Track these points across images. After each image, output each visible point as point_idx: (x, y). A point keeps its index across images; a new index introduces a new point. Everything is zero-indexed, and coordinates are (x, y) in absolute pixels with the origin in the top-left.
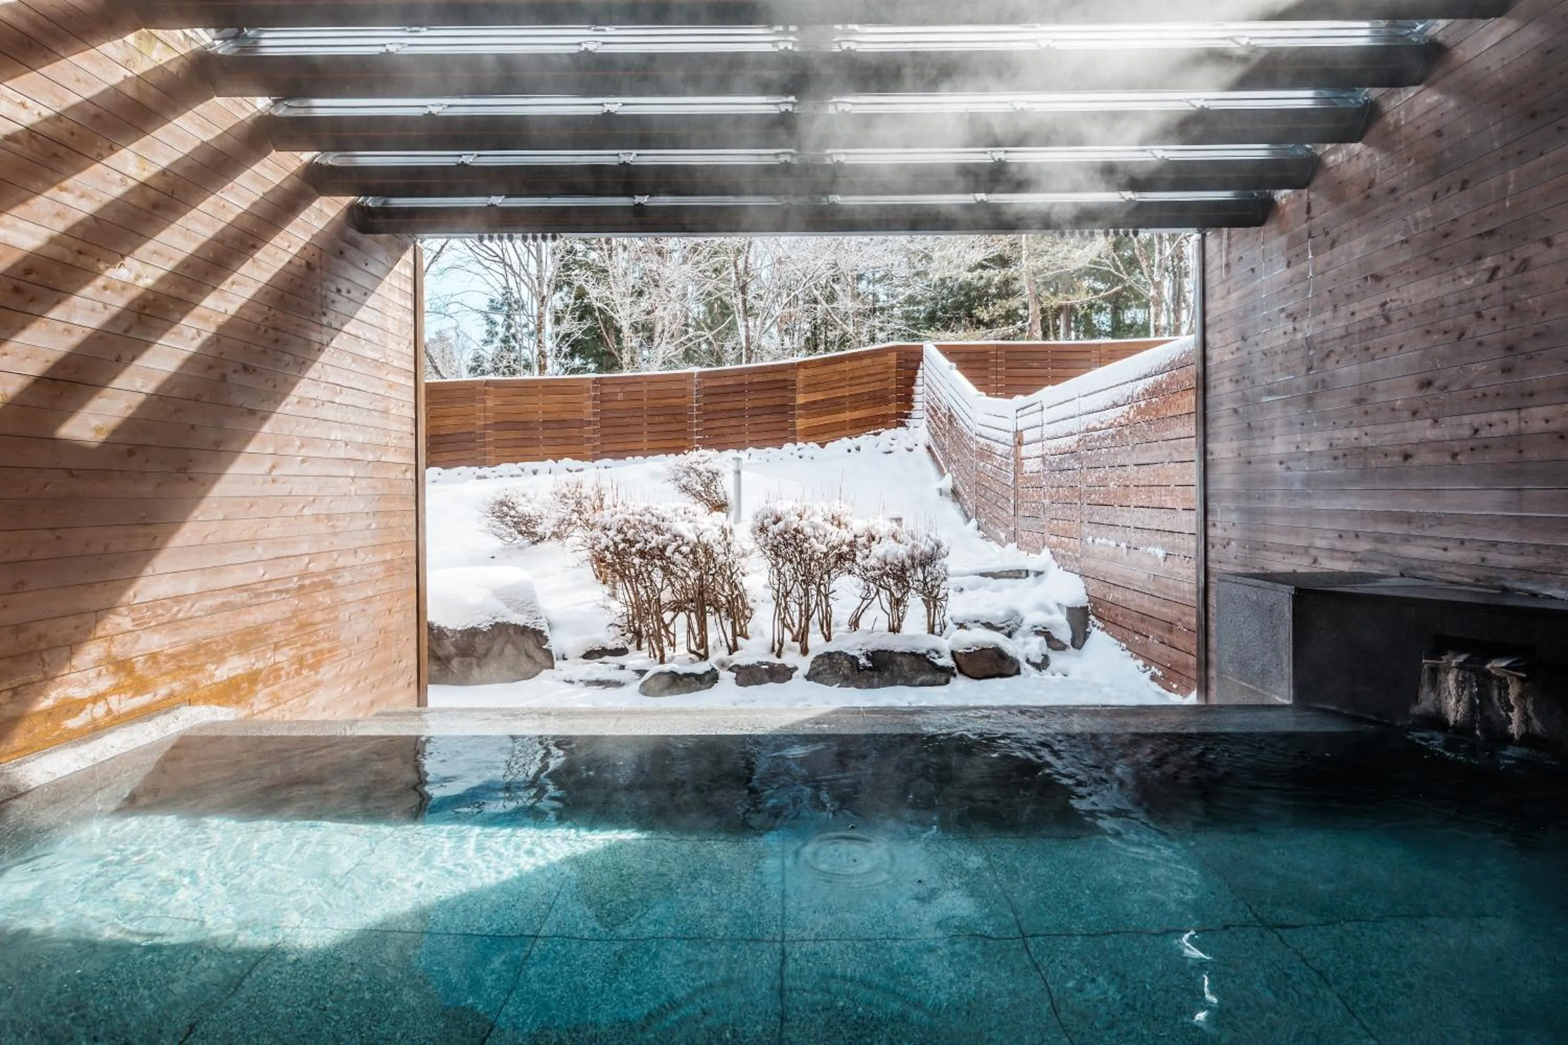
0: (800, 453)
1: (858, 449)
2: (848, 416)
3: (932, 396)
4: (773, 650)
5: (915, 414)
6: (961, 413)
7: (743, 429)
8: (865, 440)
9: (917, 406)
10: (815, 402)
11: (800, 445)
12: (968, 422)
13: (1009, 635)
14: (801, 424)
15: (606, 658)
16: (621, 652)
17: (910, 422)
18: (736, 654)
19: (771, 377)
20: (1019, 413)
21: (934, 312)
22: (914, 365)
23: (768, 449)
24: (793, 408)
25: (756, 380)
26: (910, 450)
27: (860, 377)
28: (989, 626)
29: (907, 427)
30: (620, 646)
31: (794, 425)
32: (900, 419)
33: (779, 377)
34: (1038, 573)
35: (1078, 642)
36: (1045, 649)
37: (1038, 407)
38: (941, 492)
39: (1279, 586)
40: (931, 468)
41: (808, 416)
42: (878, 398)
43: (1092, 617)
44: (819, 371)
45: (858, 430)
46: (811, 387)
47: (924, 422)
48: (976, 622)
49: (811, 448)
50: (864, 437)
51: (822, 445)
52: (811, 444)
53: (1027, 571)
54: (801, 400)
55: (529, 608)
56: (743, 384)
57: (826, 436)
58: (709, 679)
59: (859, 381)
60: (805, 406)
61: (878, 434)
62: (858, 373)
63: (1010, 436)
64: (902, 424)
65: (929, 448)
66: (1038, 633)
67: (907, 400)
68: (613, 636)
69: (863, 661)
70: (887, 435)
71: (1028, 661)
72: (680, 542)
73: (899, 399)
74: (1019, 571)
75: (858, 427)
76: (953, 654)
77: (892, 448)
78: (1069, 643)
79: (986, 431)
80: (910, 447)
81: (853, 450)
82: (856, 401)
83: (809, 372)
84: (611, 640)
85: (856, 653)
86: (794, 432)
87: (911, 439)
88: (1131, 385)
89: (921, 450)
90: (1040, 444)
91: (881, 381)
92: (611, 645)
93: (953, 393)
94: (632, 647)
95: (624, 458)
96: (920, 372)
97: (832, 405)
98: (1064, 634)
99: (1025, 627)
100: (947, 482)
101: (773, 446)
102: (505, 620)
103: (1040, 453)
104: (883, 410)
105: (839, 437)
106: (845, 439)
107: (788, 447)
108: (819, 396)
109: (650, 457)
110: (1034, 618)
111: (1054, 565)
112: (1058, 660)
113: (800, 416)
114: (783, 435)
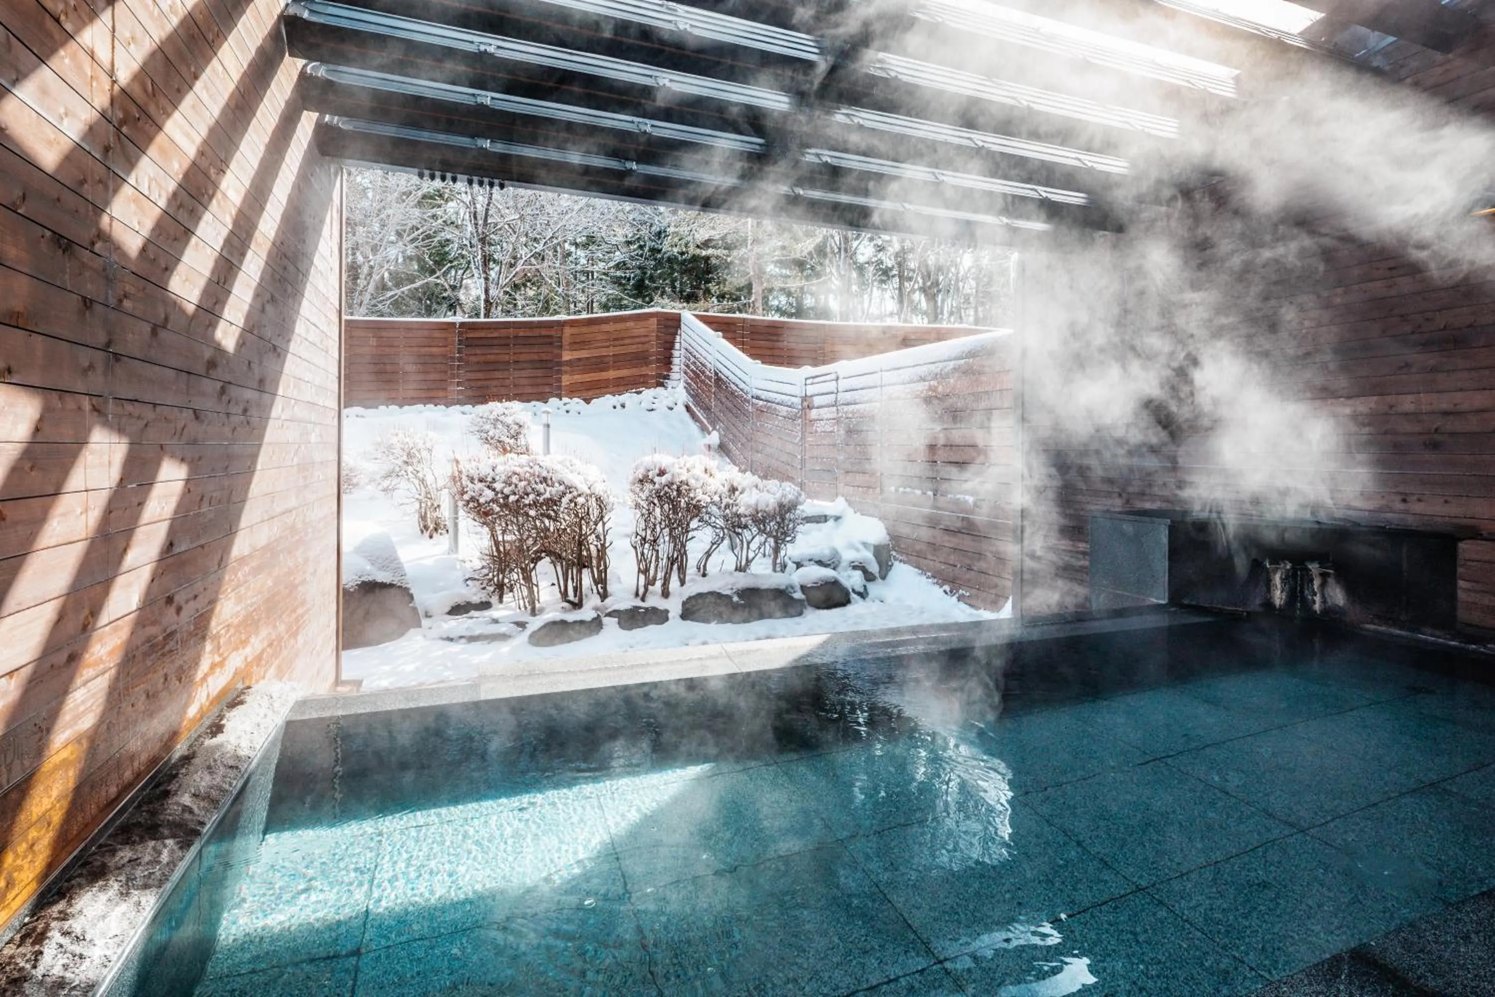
0: (567, 407)
1: (623, 406)
2: (611, 374)
3: (693, 359)
4: (637, 595)
5: (674, 376)
6: (732, 377)
7: (507, 382)
8: (628, 398)
9: (675, 368)
10: (579, 359)
11: (566, 400)
12: (742, 385)
13: (834, 569)
14: (566, 380)
15: (473, 613)
16: (485, 605)
17: (670, 383)
18: (607, 601)
19: (536, 332)
20: (809, 381)
21: (642, 281)
22: (672, 330)
23: (533, 403)
24: (560, 364)
25: (521, 334)
26: (671, 409)
27: (623, 339)
28: (820, 563)
29: (666, 388)
30: (484, 600)
31: (559, 380)
32: (661, 381)
33: (544, 332)
34: (837, 518)
35: (883, 573)
36: (864, 582)
37: (833, 376)
38: (709, 447)
39: (1156, 519)
40: (694, 427)
41: (572, 373)
42: (641, 358)
43: (894, 553)
44: (584, 330)
45: (621, 388)
46: (577, 344)
47: (682, 384)
48: (810, 560)
49: (576, 403)
50: (627, 395)
51: (587, 401)
52: (576, 400)
53: (826, 516)
54: (567, 356)
55: (393, 566)
56: (508, 338)
57: (590, 393)
58: (596, 625)
59: (621, 342)
60: (570, 363)
61: (639, 393)
62: (623, 335)
63: (797, 401)
64: (662, 385)
65: (688, 408)
66: (855, 568)
67: (667, 362)
68: (474, 590)
69: (735, 599)
70: (648, 394)
71: (853, 590)
72: (575, 493)
73: (658, 361)
74: (820, 516)
75: (621, 386)
76: (803, 588)
77: (654, 406)
78: (877, 575)
79: (764, 395)
80: (671, 405)
81: (619, 407)
82: (619, 361)
83: (575, 330)
84: (475, 594)
85: (729, 592)
86: (559, 388)
87: (671, 399)
88: (941, 365)
89: (681, 408)
90: (834, 409)
91: (643, 343)
92: (476, 599)
93: (722, 359)
94: (494, 600)
95: (377, 408)
96: (678, 337)
97: (599, 364)
98: (874, 568)
99: (844, 564)
100: (714, 438)
101: (538, 400)
102: (371, 579)
103: (834, 415)
104: (645, 370)
105: (603, 395)
106: (608, 396)
107: (553, 401)
108: (584, 354)
109: (406, 408)
110: (848, 555)
111: (850, 511)
112: (873, 588)
113: (566, 372)
114: (547, 389)
